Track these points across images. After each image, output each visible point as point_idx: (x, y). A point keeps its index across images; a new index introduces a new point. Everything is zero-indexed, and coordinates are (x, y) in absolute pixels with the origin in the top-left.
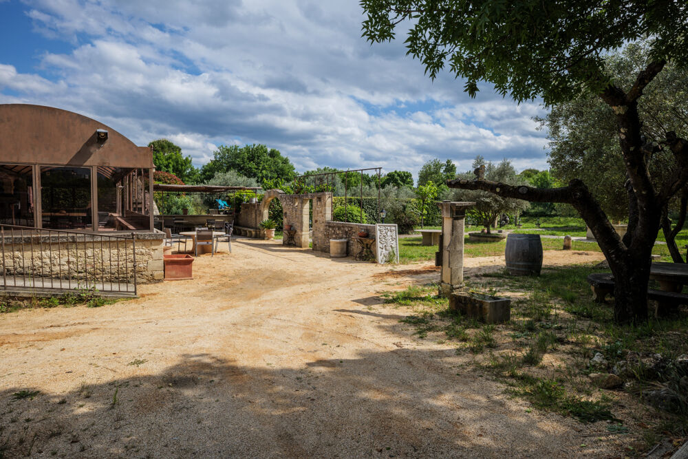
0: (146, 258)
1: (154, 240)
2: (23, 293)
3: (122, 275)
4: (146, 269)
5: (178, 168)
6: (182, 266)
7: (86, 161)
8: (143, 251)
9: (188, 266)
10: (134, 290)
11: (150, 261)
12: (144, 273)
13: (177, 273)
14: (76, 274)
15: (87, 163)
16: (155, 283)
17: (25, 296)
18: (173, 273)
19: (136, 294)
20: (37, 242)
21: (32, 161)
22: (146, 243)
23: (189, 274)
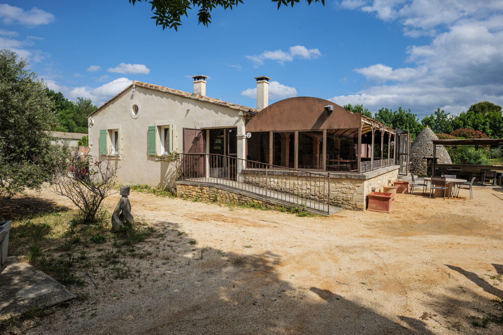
0: (352, 191)
1: (358, 179)
2: (272, 202)
3: (336, 201)
4: (351, 199)
5: (495, 125)
6: (382, 202)
7: (320, 127)
8: (351, 187)
9: (386, 202)
10: (327, 211)
11: (355, 194)
12: (350, 202)
13: (376, 207)
14: (312, 197)
15: (321, 128)
16: (358, 210)
17: (273, 203)
18: (374, 205)
19: (328, 214)
20: (293, 175)
21: (295, 129)
22: (353, 181)
23: (386, 208)
